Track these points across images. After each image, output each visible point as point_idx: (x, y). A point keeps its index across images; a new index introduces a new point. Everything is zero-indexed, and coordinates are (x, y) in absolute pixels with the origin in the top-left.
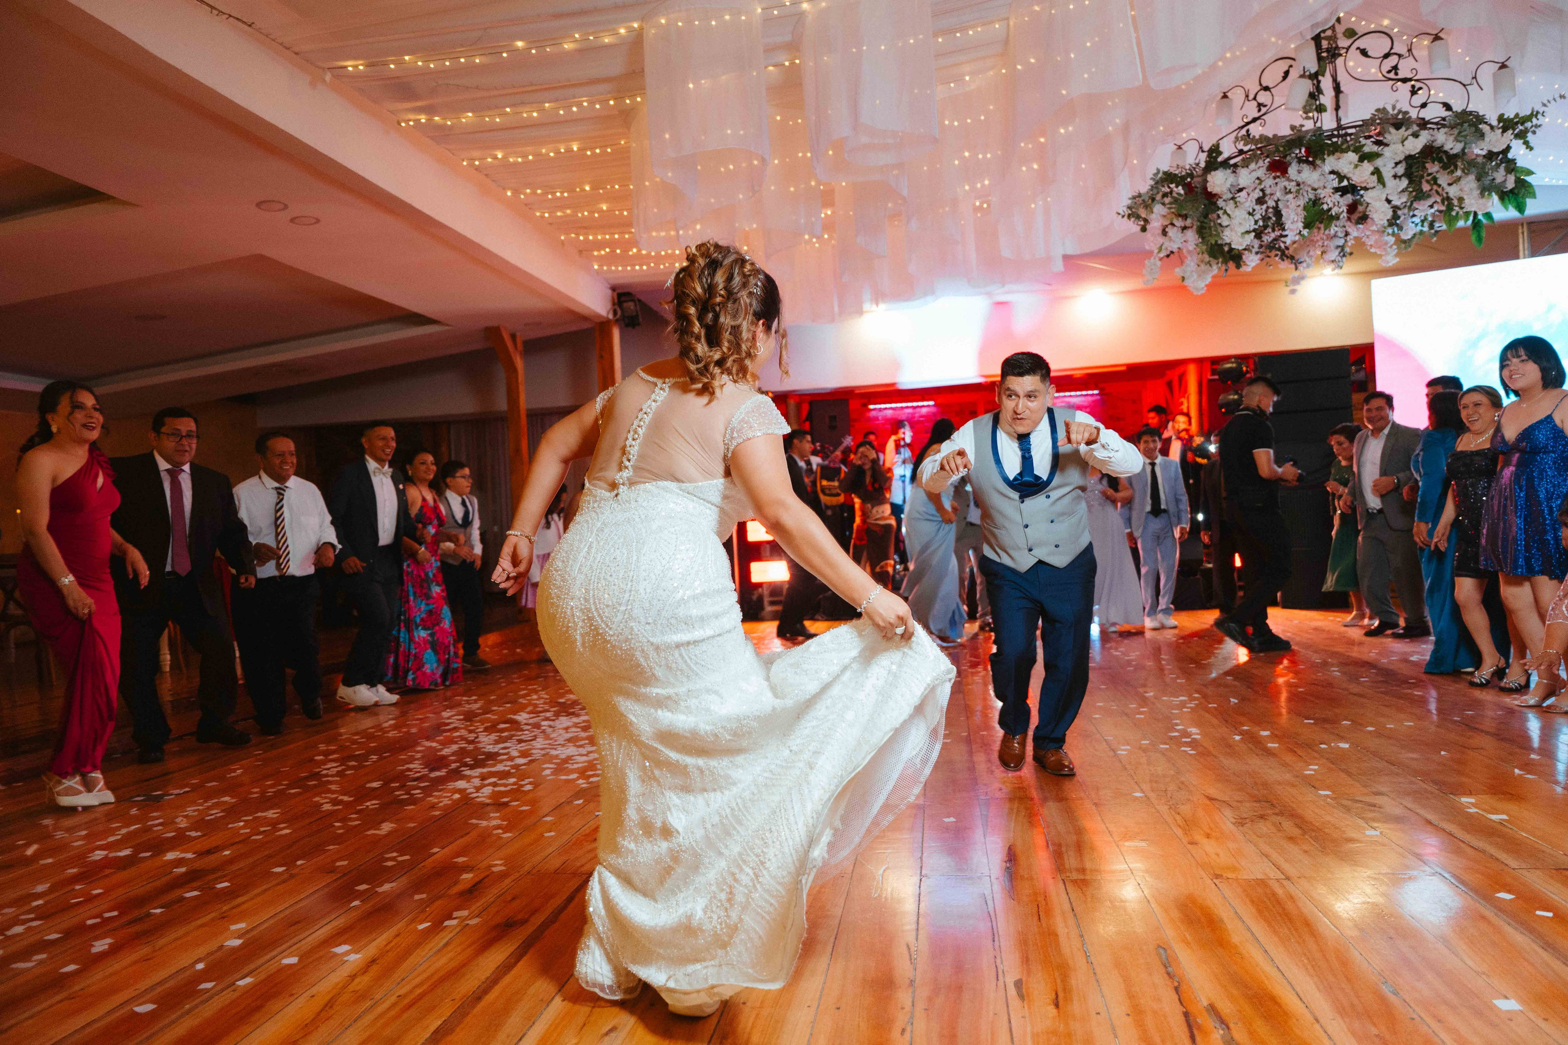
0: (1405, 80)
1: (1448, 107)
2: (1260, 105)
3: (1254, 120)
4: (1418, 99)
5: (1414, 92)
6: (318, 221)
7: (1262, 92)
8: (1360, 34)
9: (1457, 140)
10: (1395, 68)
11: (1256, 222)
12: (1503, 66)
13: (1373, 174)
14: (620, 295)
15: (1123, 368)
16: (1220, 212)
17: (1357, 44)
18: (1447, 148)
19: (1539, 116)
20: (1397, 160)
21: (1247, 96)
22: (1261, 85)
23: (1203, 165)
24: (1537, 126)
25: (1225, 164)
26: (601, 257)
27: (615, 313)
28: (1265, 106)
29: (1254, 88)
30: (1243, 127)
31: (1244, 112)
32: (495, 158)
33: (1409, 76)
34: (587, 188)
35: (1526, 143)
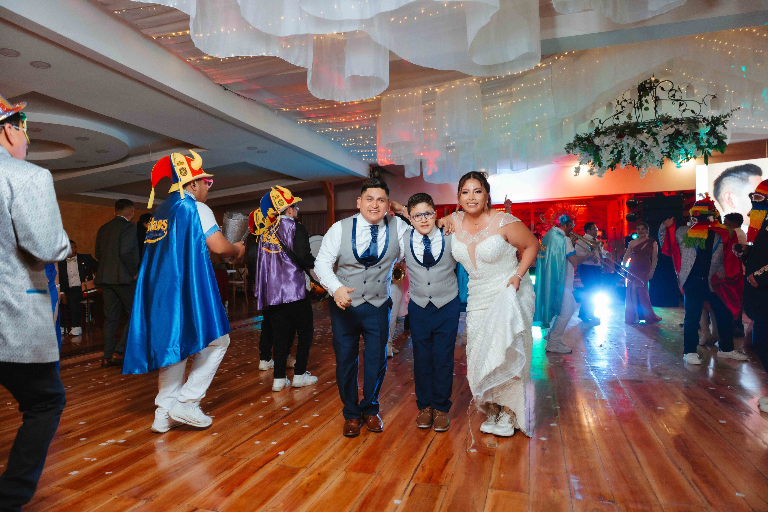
0: (677, 100)
1: (693, 112)
2: (623, 107)
3: (620, 112)
4: (682, 108)
5: (681, 105)
6: (266, 152)
7: (623, 102)
8: (661, 81)
9: (688, 129)
10: (674, 96)
11: (615, 155)
12: (714, 97)
13: (654, 141)
14: (373, 168)
15: (592, 197)
16: (600, 151)
17: (660, 85)
18: (684, 132)
19: (730, 116)
20: (665, 136)
21: (618, 103)
22: (623, 99)
23: (594, 133)
24: (727, 121)
25: (605, 133)
26: (365, 157)
27: (371, 176)
28: (625, 107)
29: (621, 100)
30: (616, 115)
31: (617, 109)
32: (329, 130)
33: (679, 99)
34: (361, 138)
35: (724, 126)
